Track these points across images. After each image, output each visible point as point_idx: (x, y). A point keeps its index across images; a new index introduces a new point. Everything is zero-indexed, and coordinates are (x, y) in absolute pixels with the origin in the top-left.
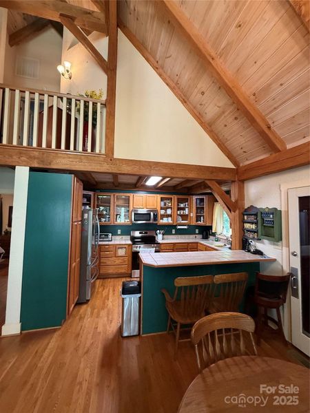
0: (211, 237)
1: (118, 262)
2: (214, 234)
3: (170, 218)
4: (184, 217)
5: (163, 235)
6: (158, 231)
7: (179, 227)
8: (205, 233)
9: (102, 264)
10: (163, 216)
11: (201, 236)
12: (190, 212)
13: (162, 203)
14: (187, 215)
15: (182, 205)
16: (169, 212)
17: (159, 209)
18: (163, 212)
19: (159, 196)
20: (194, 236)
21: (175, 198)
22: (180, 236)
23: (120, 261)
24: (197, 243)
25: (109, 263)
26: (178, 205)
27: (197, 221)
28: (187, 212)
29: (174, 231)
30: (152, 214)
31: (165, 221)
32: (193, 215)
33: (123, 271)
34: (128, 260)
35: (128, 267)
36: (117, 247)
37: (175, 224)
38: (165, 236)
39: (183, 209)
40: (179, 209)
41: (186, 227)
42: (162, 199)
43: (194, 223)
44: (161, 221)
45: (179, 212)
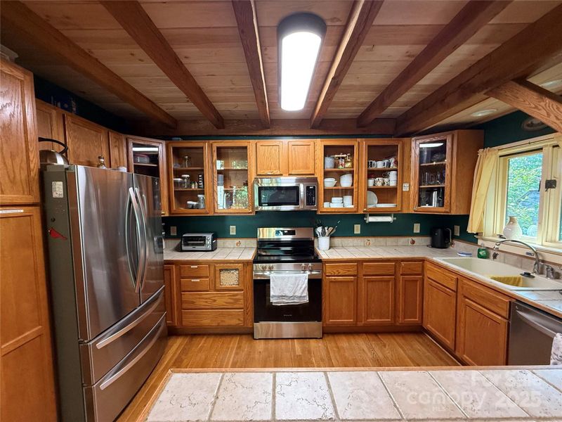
0: (459, 245)
1: (221, 301)
2: (472, 239)
3: (348, 199)
4: (385, 194)
5: (332, 236)
6: (319, 230)
7: (371, 219)
8: (439, 233)
9: (185, 306)
10: (329, 194)
11: (427, 240)
12: (401, 180)
13: (329, 161)
14: (394, 190)
15: (380, 165)
16: (346, 182)
17: (319, 175)
18: (330, 183)
19: (320, 144)
20: (410, 239)
21: (361, 146)
22: (372, 240)
23: (227, 299)
24: (423, 260)
25: (201, 303)
26: (370, 165)
27: (419, 204)
28: (392, 180)
29: (357, 229)
30: (302, 188)
31: (336, 204)
32: (410, 187)
33: (234, 322)
34: (245, 299)
35: (245, 313)
36: (219, 266)
37: (361, 212)
38: (337, 241)
39: (383, 173)
40: (372, 174)
41: (389, 219)
42: (328, 151)
43: (412, 208)
44: (326, 205)
45: (371, 182)
